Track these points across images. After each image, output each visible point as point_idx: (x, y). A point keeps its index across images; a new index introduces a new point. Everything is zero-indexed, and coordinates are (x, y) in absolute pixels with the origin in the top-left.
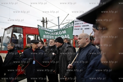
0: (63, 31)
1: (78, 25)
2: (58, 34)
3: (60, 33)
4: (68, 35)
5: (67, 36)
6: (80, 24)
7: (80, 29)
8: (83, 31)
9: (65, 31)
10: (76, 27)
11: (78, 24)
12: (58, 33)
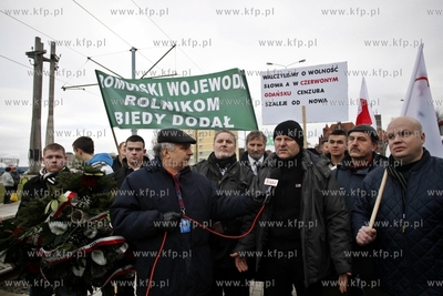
0: (209, 100)
1: (280, 89)
2: (191, 110)
3: (199, 106)
4: (227, 119)
5: (223, 121)
6: (288, 84)
7: (289, 103)
8: (304, 107)
9: (217, 99)
10: (274, 95)
11: (277, 85)
12: (191, 106)
